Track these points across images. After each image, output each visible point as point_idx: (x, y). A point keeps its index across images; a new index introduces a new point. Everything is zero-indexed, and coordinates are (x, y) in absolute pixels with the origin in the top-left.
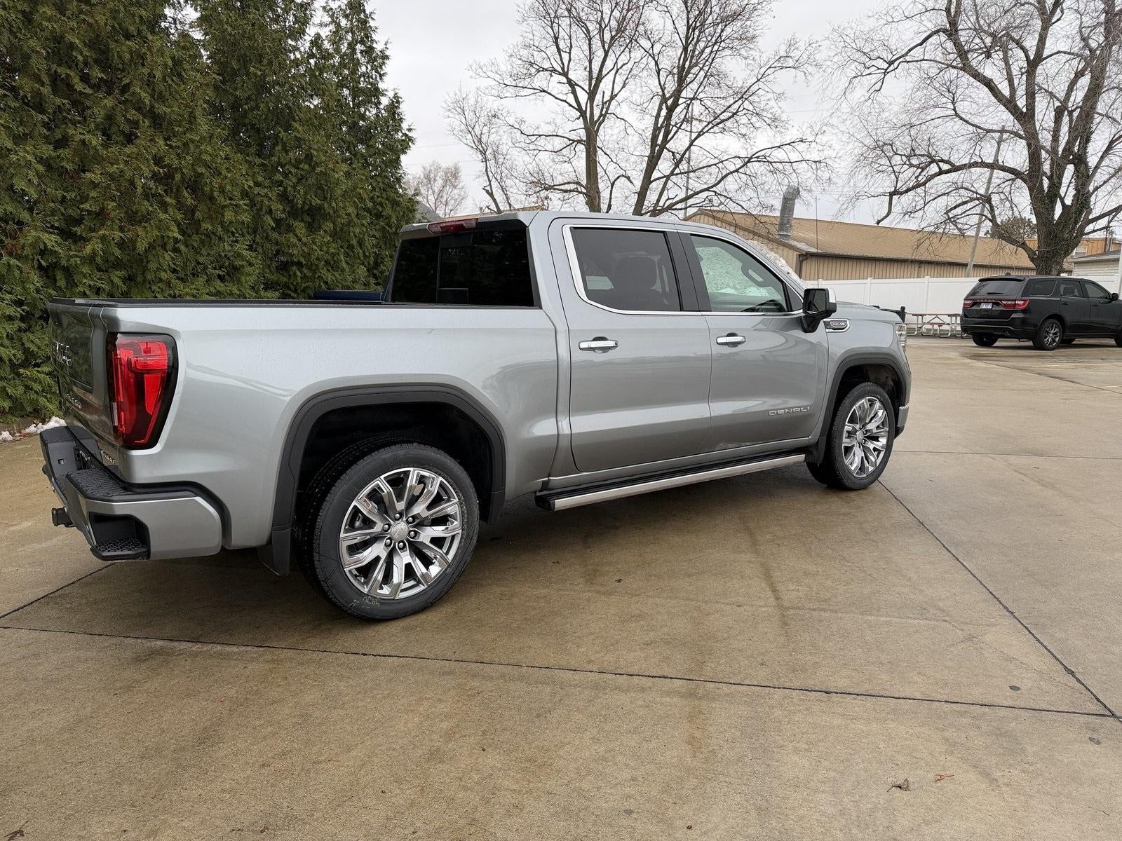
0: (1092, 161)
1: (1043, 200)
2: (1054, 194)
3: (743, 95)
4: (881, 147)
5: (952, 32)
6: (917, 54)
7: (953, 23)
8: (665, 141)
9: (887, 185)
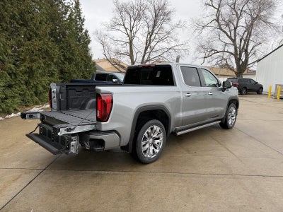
0: (249, 51)
1: (238, 60)
2: (240, 59)
3: (168, 33)
4: (202, 46)
5: (217, 21)
6: (210, 25)
7: (218, 18)
8: (150, 43)
9: (203, 55)
